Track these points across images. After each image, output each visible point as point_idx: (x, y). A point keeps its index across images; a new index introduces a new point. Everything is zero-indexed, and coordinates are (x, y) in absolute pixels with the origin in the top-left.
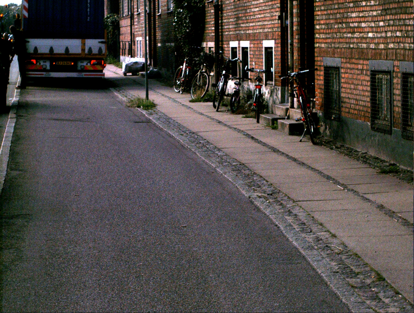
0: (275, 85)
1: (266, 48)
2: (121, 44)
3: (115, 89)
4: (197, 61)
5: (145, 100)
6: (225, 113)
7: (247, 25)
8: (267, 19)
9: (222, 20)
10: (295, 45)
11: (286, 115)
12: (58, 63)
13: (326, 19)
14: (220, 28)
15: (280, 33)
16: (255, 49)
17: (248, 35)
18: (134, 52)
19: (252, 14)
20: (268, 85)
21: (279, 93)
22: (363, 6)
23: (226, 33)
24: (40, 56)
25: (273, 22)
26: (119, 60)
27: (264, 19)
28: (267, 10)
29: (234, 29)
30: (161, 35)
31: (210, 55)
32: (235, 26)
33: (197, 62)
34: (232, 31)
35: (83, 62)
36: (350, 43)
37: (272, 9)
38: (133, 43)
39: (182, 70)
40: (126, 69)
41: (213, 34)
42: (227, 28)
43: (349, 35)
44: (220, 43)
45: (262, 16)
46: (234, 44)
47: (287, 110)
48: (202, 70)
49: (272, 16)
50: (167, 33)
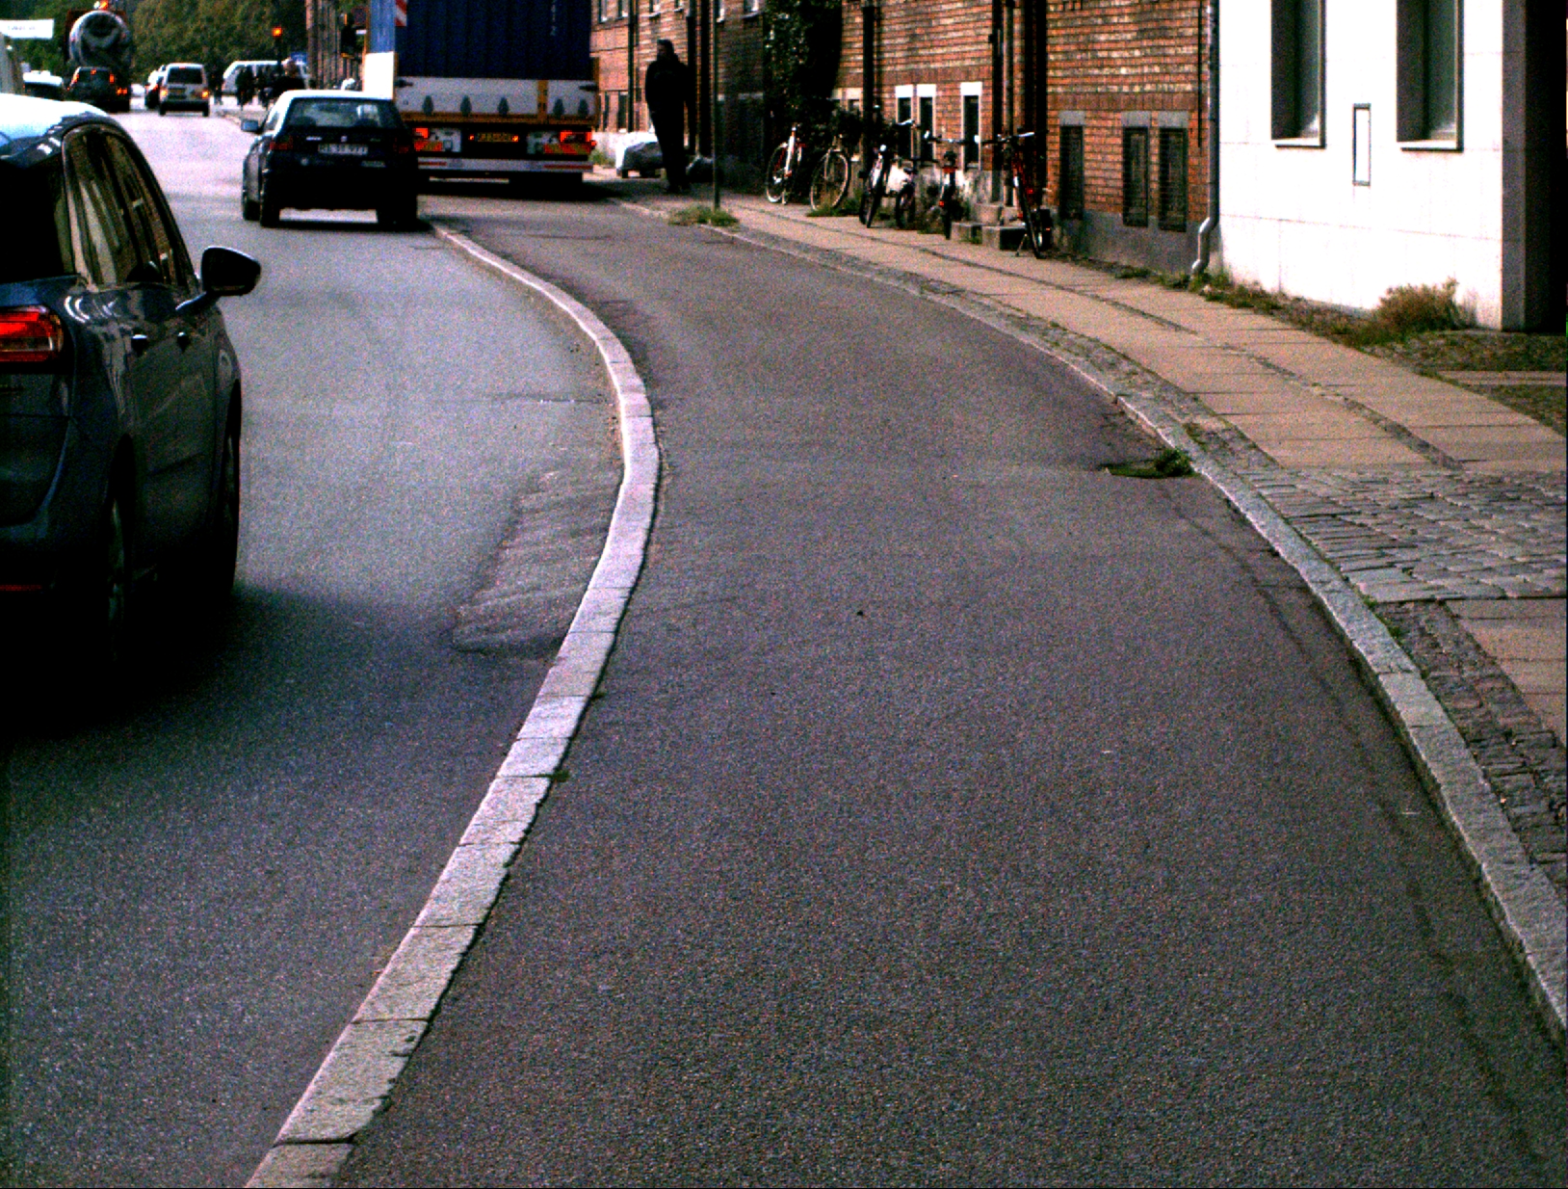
0: (982, 168)
1: (968, 99)
4: (822, 130)
7: (932, 52)
8: (970, 40)
9: (879, 40)
10: (1017, 90)
13: (1065, 44)
14: (875, 56)
15: (991, 68)
16: (947, 100)
17: (933, 73)
18: (638, 119)
19: (941, 29)
20: (969, 170)
21: (989, 182)
22: (1114, 24)
23: (889, 69)
25: (979, 47)
27: (964, 41)
28: (968, 23)
29: (903, 61)
32: (907, 54)
34: (900, 64)
36: (1095, 85)
37: (977, 21)
41: (860, 71)
42: (889, 58)
43: (1096, 72)
44: (875, 89)
45: (960, 34)
46: (903, 91)
47: (1000, 210)
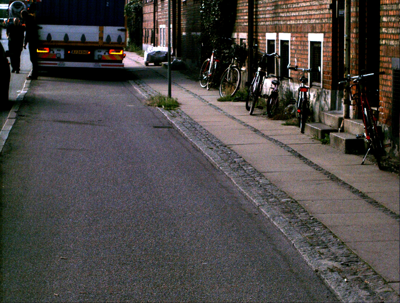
0: (323, 88)
1: (312, 43)
2: (144, 31)
3: (135, 82)
4: (227, 53)
5: (168, 98)
6: (261, 118)
7: (288, 14)
8: (314, 8)
9: (257, 8)
10: (353, 40)
11: (339, 126)
12: (73, 52)
14: (254, 17)
15: (331, 26)
16: (298, 43)
17: (289, 27)
18: (157, 40)
20: (313, 86)
21: (329, 97)
23: (262, 23)
24: (54, 44)
25: (322, 12)
26: (141, 49)
27: (310, 8)
29: (271, 19)
30: (187, 23)
31: (242, 47)
32: (273, 15)
33: (226, 55)
34: (268, 21)
35: (101, 52)
38: (156, 31)
39: (209, 63)
40: (147, 59)
41: (246, 24)
42: (262, 18)
44: (254, 34)
46: (271, 36)
47: (340, 120)
48: (233, 64)
49: (321, 5)
50: (192, 22)
